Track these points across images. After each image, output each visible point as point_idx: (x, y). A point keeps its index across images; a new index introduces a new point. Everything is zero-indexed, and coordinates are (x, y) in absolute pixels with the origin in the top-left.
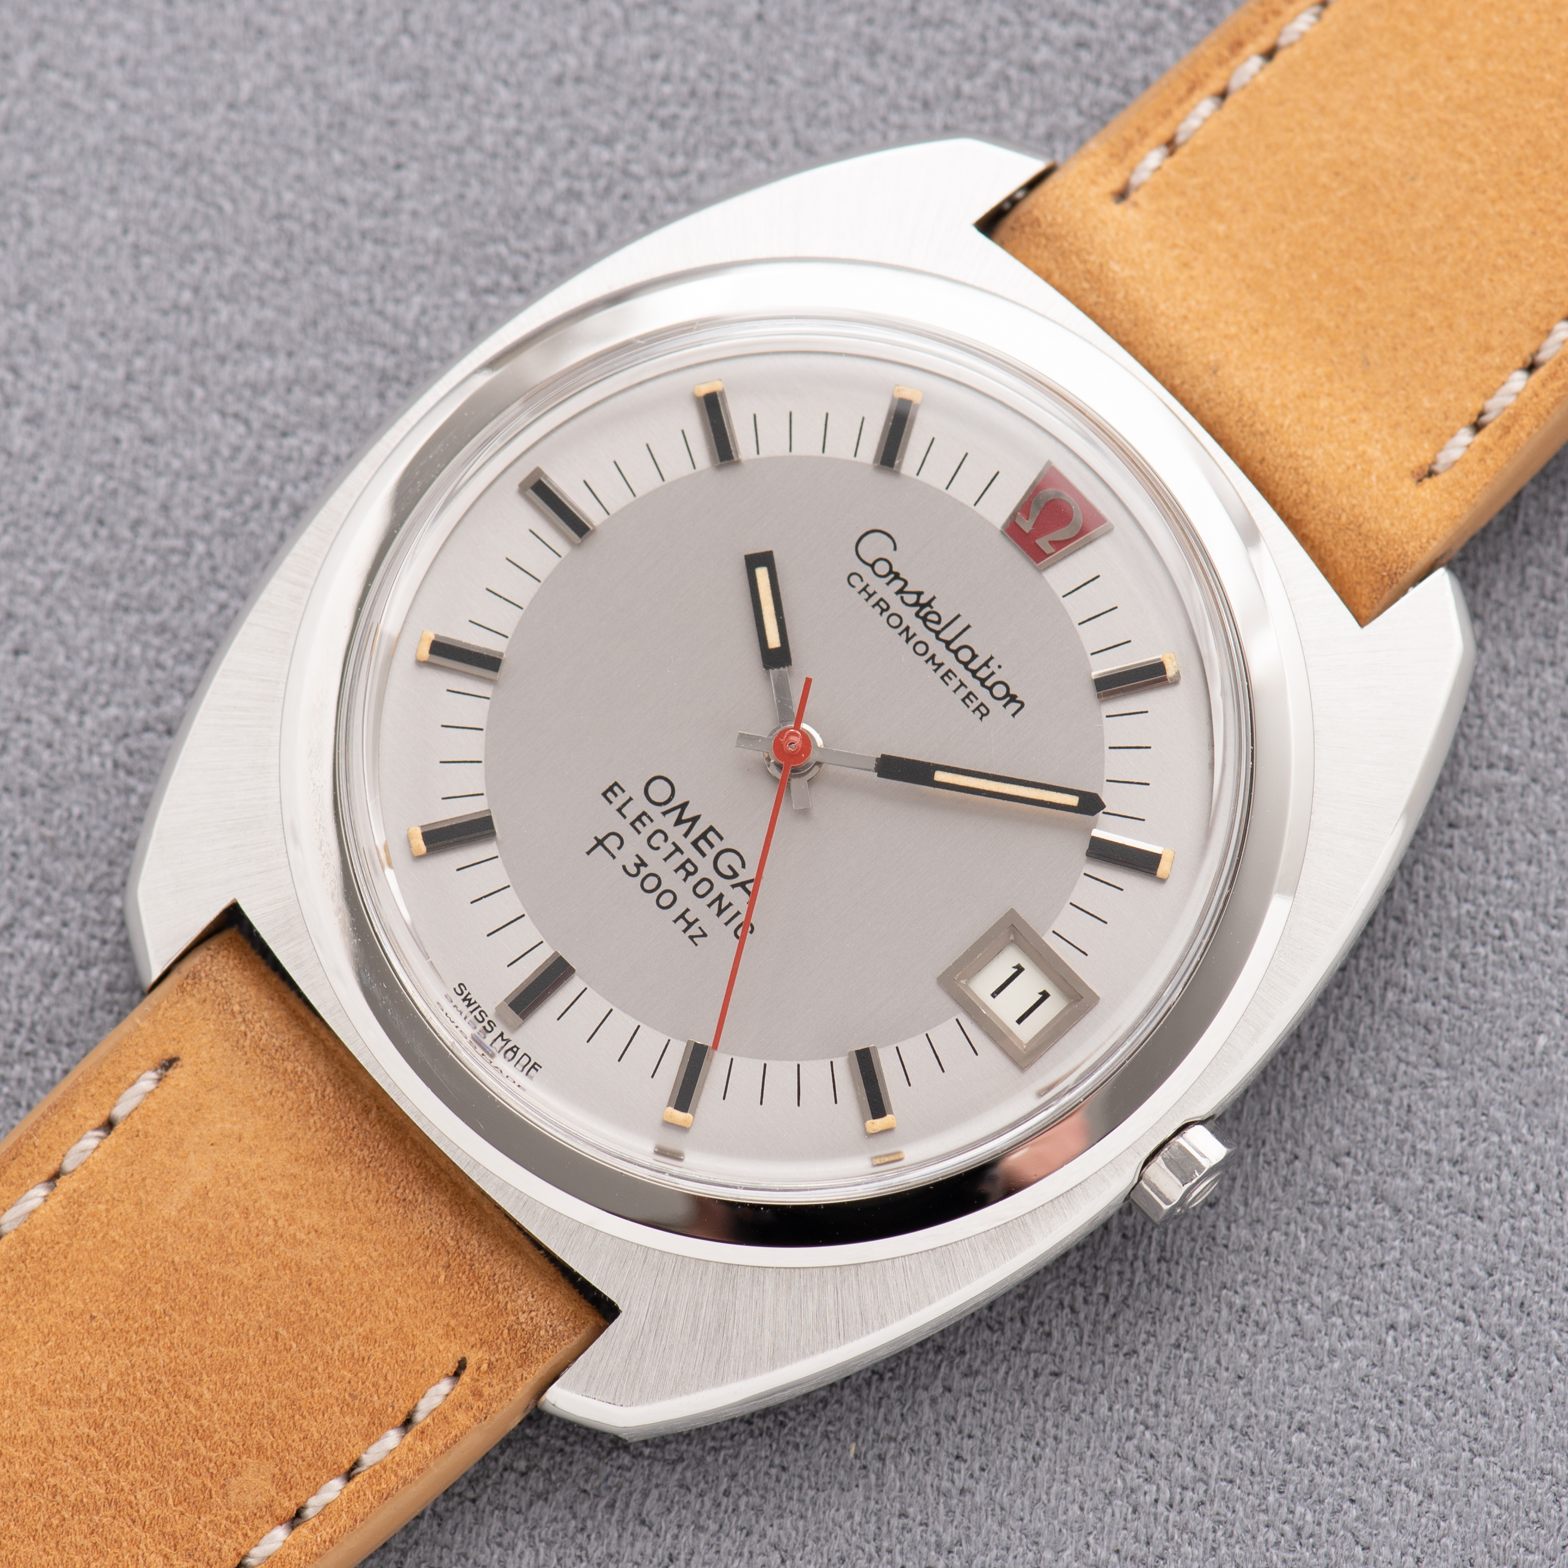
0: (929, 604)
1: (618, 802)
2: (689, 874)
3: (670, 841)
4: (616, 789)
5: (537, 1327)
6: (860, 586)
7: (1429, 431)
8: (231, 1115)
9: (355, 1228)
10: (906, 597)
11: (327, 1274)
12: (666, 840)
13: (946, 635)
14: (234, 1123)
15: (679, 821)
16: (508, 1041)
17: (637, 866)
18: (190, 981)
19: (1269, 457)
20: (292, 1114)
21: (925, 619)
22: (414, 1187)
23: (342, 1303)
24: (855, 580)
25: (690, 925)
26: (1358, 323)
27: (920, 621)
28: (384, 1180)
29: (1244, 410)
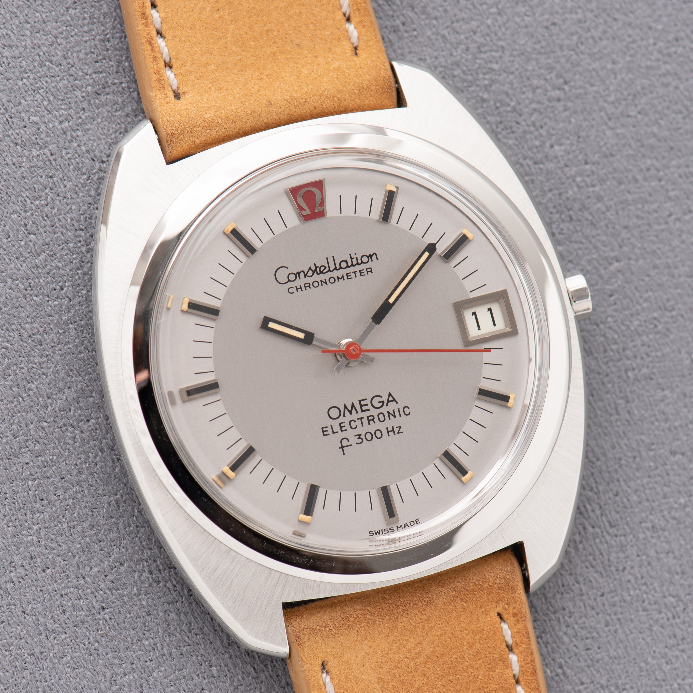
0: (316, 267)
1: (330, 431)
2: (373, 420)
3: (356, 420)
4: (324, 429)
5: (504, 578)
6: (294, 290)
7: (340, 39)
8: (357, 652)
9: (427, 628)
10: (308, 274)
11: (437, 649)
12: (355, 421)
13: (332, 267)
14: (361, 653)
15: (350, 412)
16: (401, 526)
17: (359, 438)
18: (298, 640)
19: (316, 104)
20: (371, 628)
21: (321, 272)
22: (425, 596)
23: (451, 648)
24: (291, 290)
25: (393, 430)
26: (281, 39)
27: (321, 274)
28: (415, 606)
29: (292, 102)
